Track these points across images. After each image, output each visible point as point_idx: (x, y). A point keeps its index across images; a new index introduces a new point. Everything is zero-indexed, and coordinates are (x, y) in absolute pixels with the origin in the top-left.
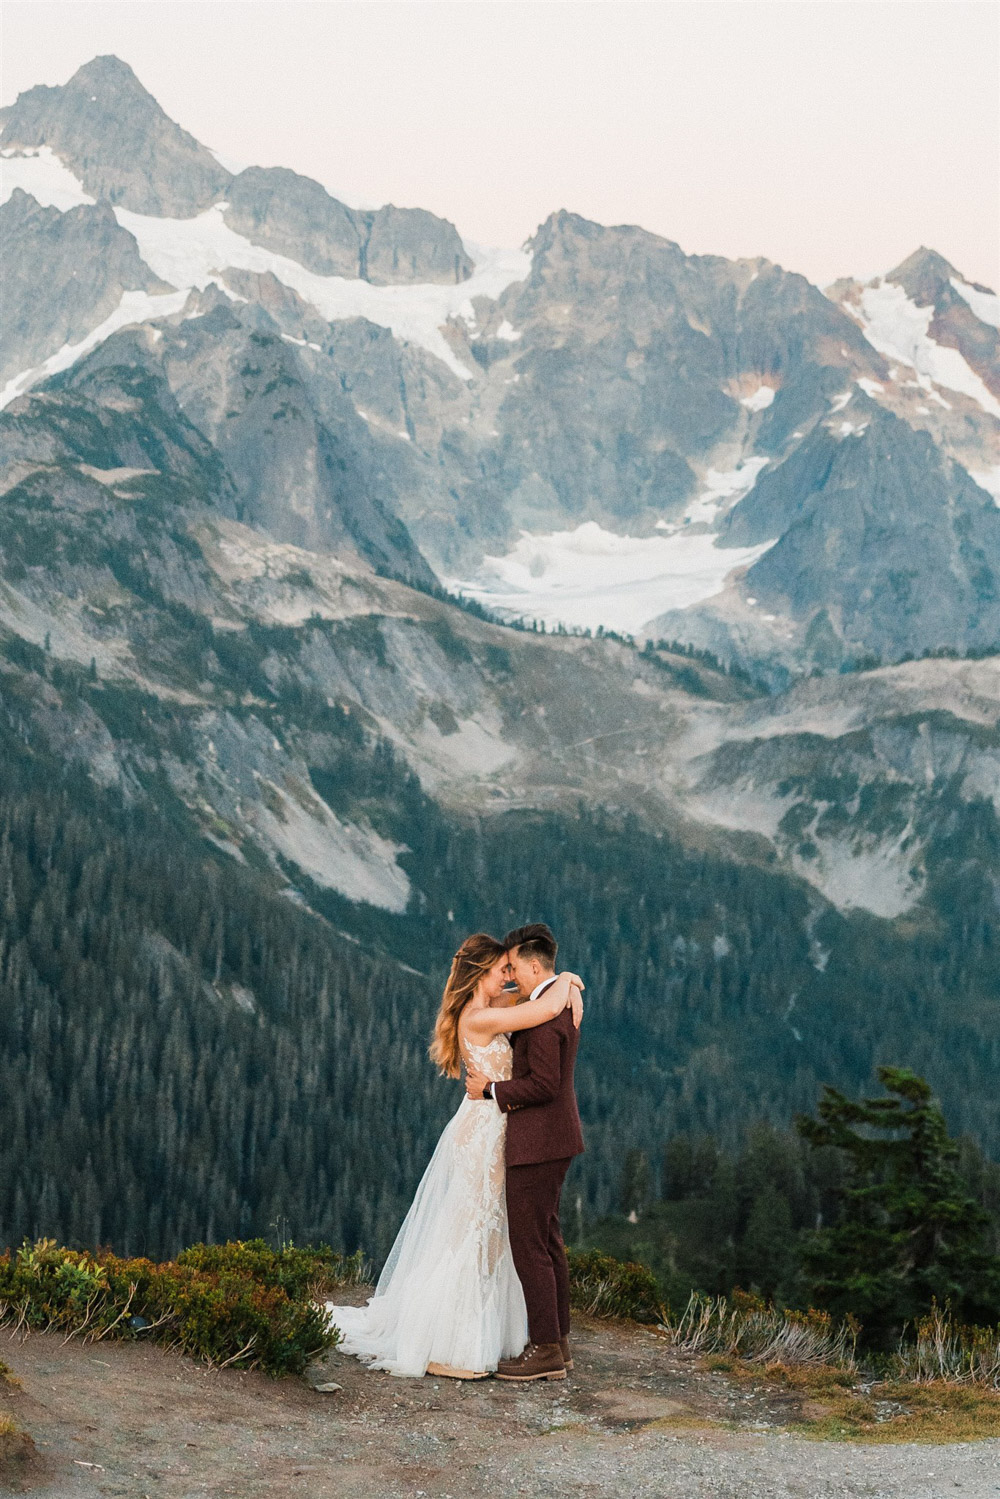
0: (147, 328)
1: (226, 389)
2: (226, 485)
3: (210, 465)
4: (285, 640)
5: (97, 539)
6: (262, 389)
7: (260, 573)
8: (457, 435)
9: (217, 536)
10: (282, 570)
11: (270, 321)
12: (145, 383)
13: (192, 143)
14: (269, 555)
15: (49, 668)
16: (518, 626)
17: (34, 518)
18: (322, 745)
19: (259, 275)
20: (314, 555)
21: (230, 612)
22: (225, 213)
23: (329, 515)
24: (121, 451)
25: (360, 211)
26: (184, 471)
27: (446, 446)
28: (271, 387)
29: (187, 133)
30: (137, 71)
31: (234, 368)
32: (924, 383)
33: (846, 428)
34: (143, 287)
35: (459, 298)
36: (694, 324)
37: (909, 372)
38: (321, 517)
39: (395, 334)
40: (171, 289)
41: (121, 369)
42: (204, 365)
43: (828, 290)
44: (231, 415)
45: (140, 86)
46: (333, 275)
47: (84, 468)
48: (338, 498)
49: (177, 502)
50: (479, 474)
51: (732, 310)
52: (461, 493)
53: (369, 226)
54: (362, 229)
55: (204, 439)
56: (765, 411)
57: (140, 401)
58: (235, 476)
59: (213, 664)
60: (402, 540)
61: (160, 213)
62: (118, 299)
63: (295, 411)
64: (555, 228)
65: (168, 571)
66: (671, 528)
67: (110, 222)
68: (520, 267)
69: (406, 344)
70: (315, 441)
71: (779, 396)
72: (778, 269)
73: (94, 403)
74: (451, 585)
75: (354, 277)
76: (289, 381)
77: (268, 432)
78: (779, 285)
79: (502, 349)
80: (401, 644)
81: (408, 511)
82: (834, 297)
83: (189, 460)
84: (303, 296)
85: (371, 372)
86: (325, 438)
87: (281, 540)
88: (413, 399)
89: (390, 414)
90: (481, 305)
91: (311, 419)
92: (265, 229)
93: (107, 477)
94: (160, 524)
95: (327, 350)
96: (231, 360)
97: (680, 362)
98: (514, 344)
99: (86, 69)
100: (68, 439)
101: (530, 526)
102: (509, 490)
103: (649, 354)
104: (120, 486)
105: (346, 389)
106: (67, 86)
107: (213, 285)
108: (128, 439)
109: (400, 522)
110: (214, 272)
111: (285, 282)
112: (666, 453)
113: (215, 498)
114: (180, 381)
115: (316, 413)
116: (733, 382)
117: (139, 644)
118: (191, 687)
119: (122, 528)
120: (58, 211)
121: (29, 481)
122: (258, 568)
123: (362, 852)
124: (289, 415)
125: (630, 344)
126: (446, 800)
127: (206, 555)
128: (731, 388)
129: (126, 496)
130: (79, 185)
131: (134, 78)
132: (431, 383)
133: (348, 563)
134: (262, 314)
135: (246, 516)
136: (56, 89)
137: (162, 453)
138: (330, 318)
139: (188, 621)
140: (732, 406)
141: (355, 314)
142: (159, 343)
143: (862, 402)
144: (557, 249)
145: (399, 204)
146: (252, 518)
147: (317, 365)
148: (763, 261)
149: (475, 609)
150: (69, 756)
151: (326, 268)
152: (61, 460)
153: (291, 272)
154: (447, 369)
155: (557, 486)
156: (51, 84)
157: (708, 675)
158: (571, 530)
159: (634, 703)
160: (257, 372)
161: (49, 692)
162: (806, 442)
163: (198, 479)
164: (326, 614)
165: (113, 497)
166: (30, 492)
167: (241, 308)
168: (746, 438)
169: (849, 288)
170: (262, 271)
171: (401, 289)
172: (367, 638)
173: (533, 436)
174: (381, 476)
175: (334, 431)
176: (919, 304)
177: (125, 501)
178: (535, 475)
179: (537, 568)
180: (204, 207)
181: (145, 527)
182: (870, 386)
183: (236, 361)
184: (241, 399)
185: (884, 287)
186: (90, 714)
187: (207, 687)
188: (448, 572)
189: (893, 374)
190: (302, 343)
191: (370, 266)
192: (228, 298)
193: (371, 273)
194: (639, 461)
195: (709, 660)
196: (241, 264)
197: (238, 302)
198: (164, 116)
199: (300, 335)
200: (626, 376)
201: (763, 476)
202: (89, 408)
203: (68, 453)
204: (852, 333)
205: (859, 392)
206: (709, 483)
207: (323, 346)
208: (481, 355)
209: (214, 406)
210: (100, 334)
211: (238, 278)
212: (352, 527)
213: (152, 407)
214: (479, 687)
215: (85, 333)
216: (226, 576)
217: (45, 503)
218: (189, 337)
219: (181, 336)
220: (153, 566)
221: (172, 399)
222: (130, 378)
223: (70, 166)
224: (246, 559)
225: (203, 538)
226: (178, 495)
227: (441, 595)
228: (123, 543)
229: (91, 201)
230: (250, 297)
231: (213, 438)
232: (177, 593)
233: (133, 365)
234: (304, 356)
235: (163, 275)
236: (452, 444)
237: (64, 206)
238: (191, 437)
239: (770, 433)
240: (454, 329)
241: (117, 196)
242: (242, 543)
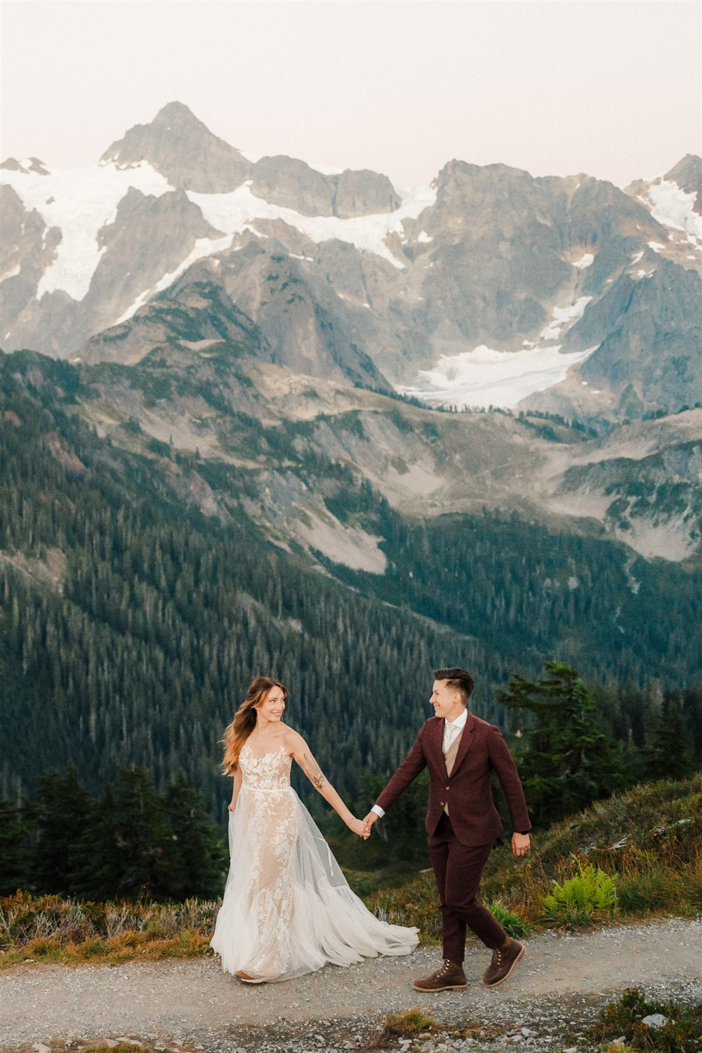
0: (211, 259)
1: (259, 289)
2: (264, 344)
3: (254, 334)
4: (305, 428)
5: (193, 381)
6: (280, 287)
7: (287, 392)
8: (398, 302)
9: (260, 373)
10: (300, 389)
11: (282, 247)
12: (213, 292)
13: (227, 147)
14: (291, 381)
15: (173, 454)
16: (441, 409)
17: (157, 372)
18: (330, 485)
19: (273, 221)
20: (317, 379)
21: (271, 415)
22: (251, 187)
23: (325, 356)
24: (202, 331)
25: (330, 176)
26: (239, 338)
27: (392, 309)
28: (285, 285)
29: (225, 142)
30: (191, 109)
31: (263, 277)
32: (692, 240)
33: (641, 273)
34: (207, 236)
35: (393, 221)
36: (541, 220)
37: (682, 234)
38: (320, 357)
39: (357, 246)
40: (223, 235)
41: (198, 285)
42: (246, 277)
43: (626, 189)
44: (263, 304)
45: (195, 118)
46: (317, 216)
47: (182, 342)
48: (330, 345)
49: (236, 357)
50: (412, 323)
51: (565, 209)
52: (403, 336)
53: (336, 184)
54: (332, 187)
55: (248, 319)
56: (588, 268)
57: (211, 301)
58: (269, 339)
59: (264, 444)
60: (369, 366)
61: (213, 191)
62: (193, 244)
63: (300, 298)
64: (450, 172)
65: (235, 395)
66: (532, 344)
67: (185, 199)
68: (429, 197)
69: (364, 252)
70: (313, 313)
71: (596, 258)
72: (593, 179)
73: (184, 305)
74: (400, 389)
75: (329, 216)
76: (295, 281)
77: (286, 311)
78: (595, 190)
79: (422, 248)
80: (371, 425)
81: (372, 349)
82: (630, 194)
83: (242, 333)
84: (300, 230)
85: (343, 271)
86: (319, 311)
87: (297, 373)
88: (370, 283)
89: (356, 293)
90: (406, 223)
91: (309, 301)
92: (275, 193)
93: (196, 346)
94: (228, 370)
95: (317, 260)
96: (261, 272)
97: (532, 245)
98: (429, 244)
99: (163, 112)
100: (172, 327)
101: (447, 351)
102: (431, 331)
103: (513, 242)
104: (204, 351)
105: (330, 282)
106: (153, 123)
107: (247, 230)
108: (206, 323)
109: (367, 356)
110: (247, 222)
111: (289, 223)
112: (526, 300)
113: (258, 353)
114: (232, 288)
115: (313, 297)
116: (567, 253)
117: (222, 437)
118: (253, 459)
119: (207, 373)
120: (154, 197)
121: (154, 352)
122: (286, 390)
123: (357, 543)
124: (297, 300)
125: (500, 237)
126: (405, 511)
127: (255, 385)
128: (566, 257)
129: (208, 356)
130: (165, 180)
131: (190, 113)
132: (380, 273)
133: (338, 381)
134: (277, 243)
135: (277, 360)
136: (147, 126)
137: (226, 329)
138: (317, 241)
139: (249, 422)
140: (567, 267)
141: (331, 237)
142: (218, 266)
143: (651, 256)
144: (452, 184)
145: (353, 169)
146: (280, 361)
147: (311, 270)
148: (583, 175)
149: (414, 402)
150: (189, 501)
151: (312, 212)
152: (169, 339)
153: (292, 217)
154: (390, 264)
155: (460, 326)
156: (143, 123)
157: (559, 429)
158: (470, 351)
159: (513, 448)
160: (277, 277)
161: (174, 467)
162: (615, 284)
163: (247, 343)
164: (327, 412)
165: (200, 357)
166: (153, 358)
167: (264, 240)
168: (577, 287)
169: (640, 186)
170: (275, 218)
171: (358, 219)
172: (352, 424)
173: (443, 298)
174: (354, 330)
175: (325, 307)
176: (687, 191)
177: (207, 359)
178: (447, 322)
179: (451, 375)
180: (238, 184)
181: (219, 372)
182: (655, 246)
183: (264, 273)
184: (269, 294)
185: (663, 183)
186: (198, 478)
187: (262, 458)
188: (398, 382)
189: (671, 237)
190: (302, 258)
191: (339, 208)
192: (256, 237)
193: (340, 212)
194: (510, 307)
195: (559, 420)
196: (262, 215)
197: (263, 238)
198: (211, 134)
199: (300, 253)
200: (500, 257)
201: (588, 308)
202: (182, 308)
203: (173, 335)
204: (643, 214)
205: (649, 251)
206: (555, 315)
207: (314, 258)
208: (410, 253)
209: (253, 300)
210: (185, 265)
211: (261, 224)
212: (338, 361)
213: (218, 304)
214: (419, 446)
215: (177, 266)
216: (268, 396)
217: (162, 363)
218: (235, 261)
219: (230, 262)
220: (226, 393)
221: (229, 298)
222: (204, 289)
223: (159, 170)
224: (278, 384)
225: (253, 375)
226: (236, 351)
227: (394, 396)
228: (208, 383)
229: (173, 189)
230: (269, 235)
231: (254, 318)
232: (241, 407)
233: (205, 281)
234: (303, 264)
235: (218, 226)
236: (396, 308)
237: (158, 195)
238: (241, 319)
239: (593, 280)
240: (391, 240)
241: (187, 185)
242: (276, 376)
